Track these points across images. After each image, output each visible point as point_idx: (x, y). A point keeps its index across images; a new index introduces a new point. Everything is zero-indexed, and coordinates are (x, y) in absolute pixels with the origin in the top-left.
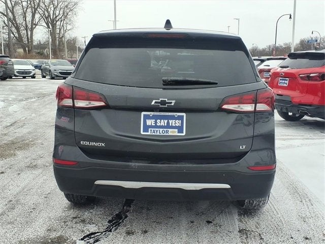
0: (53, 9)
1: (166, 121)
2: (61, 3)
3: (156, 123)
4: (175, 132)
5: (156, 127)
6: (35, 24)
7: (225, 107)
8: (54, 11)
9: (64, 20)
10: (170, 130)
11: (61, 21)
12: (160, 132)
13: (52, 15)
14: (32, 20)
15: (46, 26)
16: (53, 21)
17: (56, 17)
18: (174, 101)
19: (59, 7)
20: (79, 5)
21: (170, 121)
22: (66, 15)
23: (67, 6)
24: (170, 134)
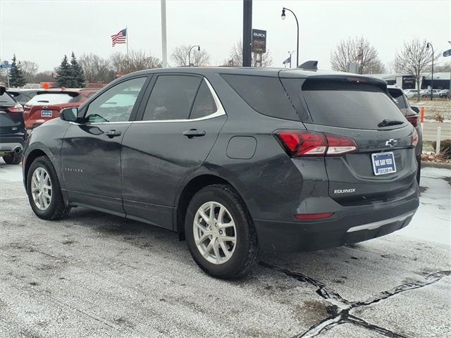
3: (380, 163)
4: (391, 170)
5: (381, 167)
10: (389, 168)
12: (384, 171)
18: (396, 141)
21: (386, 160)
24: (390, 172)
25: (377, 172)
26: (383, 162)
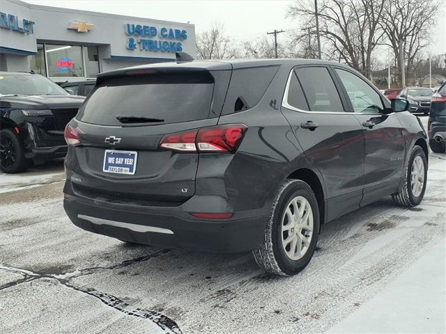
0: (401, 20)
1: (122, 159)
2: (413, 11)
3: (115, 161)
4: (127, 171)
5: (115, 165)
6: (373, 44)
7: (164, 145)
8: (402, 23)
9: (417, 33)
10: (124, 169)
11: (413, 35)
12: (116, 170)
13: (399, 28)
14: (370, 39)
15: (391, 44)
16: (400, 36)
17: (406, 30)
18: (119, 139)
19: (410, 16)
20: (440, 9)
21: (126, 160)
22: (419, 26)
23: (421, 14)
24: (124, 173)
25: (106, 168)
26: (119, 161)
